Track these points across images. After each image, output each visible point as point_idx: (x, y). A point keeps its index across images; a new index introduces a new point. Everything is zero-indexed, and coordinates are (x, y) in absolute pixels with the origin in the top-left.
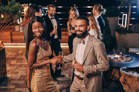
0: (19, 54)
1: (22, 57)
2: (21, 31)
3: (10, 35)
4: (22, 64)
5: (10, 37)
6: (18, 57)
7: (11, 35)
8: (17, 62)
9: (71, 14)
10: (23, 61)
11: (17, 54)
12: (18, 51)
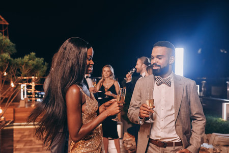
0: (26, 135)
1: (30, 139)
2: (27, 107)
3: (12, 112)
4: (33, 148)
5: (12, 115)
6: (25, 139)
7: (14, 112)
8: (25, 146)
9: (105, 71)
10: (33, 144)
11: (22, 136)
12: (24, 132)
